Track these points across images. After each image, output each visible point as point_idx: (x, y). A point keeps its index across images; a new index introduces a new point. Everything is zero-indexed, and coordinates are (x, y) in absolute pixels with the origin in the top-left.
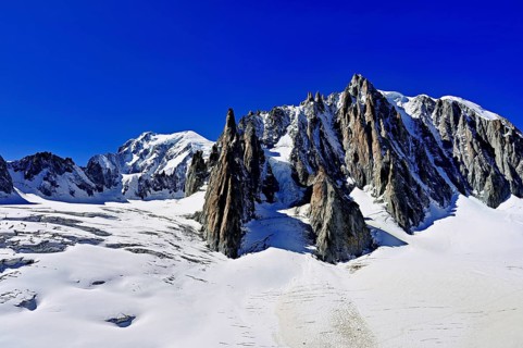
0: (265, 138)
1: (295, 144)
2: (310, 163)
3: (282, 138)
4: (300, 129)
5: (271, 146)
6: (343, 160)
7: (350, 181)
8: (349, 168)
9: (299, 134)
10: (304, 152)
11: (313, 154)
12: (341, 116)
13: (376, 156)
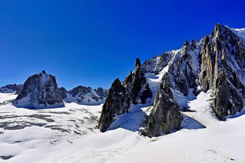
0: (155, 69)
1: (169, 71)
2: (175, 80)
3: (165, 68)
4: (174, 62)
5: (158, 74)
6: (197, 76)
7: (199, 88)
8: (200, 81)
9: (172, 65)
10: (173, 74)
11: (178, 75)
12: (203, 50)
13: (216, 72)
